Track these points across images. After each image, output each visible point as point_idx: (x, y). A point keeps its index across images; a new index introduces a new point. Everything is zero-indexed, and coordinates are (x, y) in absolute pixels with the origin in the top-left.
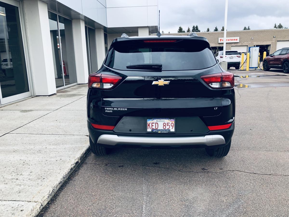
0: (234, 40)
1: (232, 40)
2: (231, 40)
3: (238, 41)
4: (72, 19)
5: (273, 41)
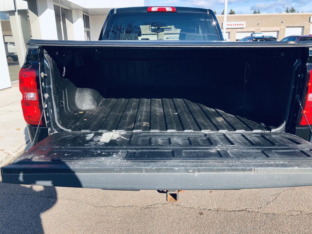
0: (240, 25)
1: (237, 25)
3: (244, 26)
5: (281, 27)
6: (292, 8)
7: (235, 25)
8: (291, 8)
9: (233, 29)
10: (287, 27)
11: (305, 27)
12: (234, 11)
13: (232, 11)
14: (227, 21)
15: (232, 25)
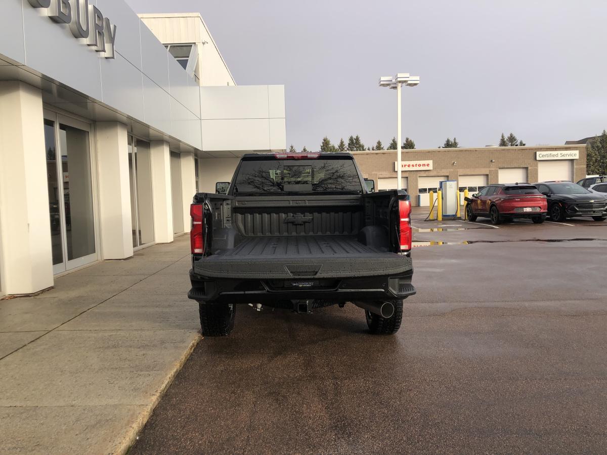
0: (424, 165)
1: (420, 165)
3: (431, 168)
4: (151, 142)
5: (491, 169)
6: (511, 135)
7: (416, 166)
8: (509, 136)
9: (412, 173)
10: (500, 168)
11: (529, 168)
12: (412, 140)
13: (409, 140)
14: (402, 160)
15: (411, 166)
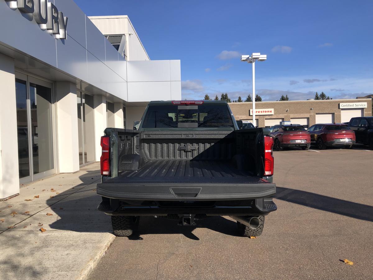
0: (268, 112)
1: (266, 112)
2: (264, 112)
3: (273, 113)
4: (94, 95)
8: (321, 94)
9: (261, 116)
10: (317, 114)
11: (335, 114)
13: (258, 96)
15: (260, 112)
